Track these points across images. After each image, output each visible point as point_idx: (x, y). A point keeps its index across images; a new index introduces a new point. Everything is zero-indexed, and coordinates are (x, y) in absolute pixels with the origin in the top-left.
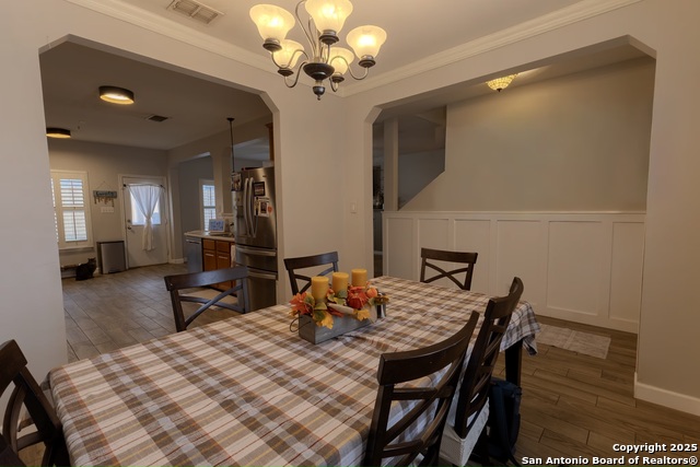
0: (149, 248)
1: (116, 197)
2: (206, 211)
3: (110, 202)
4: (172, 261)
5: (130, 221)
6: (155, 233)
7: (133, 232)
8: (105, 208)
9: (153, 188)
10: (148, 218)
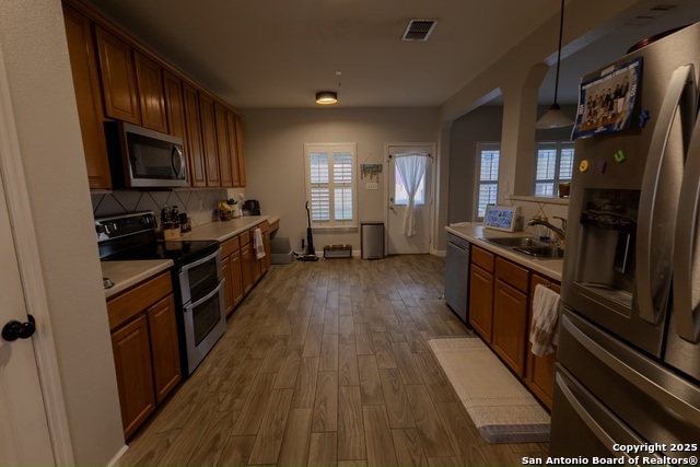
0: (409, 234)
1: (381, 171)
2: (483, 188)
3: (375, 177)
4: (434, 252)
5: (392, 200)
6: (418, 213)
7: (395, 213)
8: (370, 184)
9: (420, 157)
10: (412, 195)
